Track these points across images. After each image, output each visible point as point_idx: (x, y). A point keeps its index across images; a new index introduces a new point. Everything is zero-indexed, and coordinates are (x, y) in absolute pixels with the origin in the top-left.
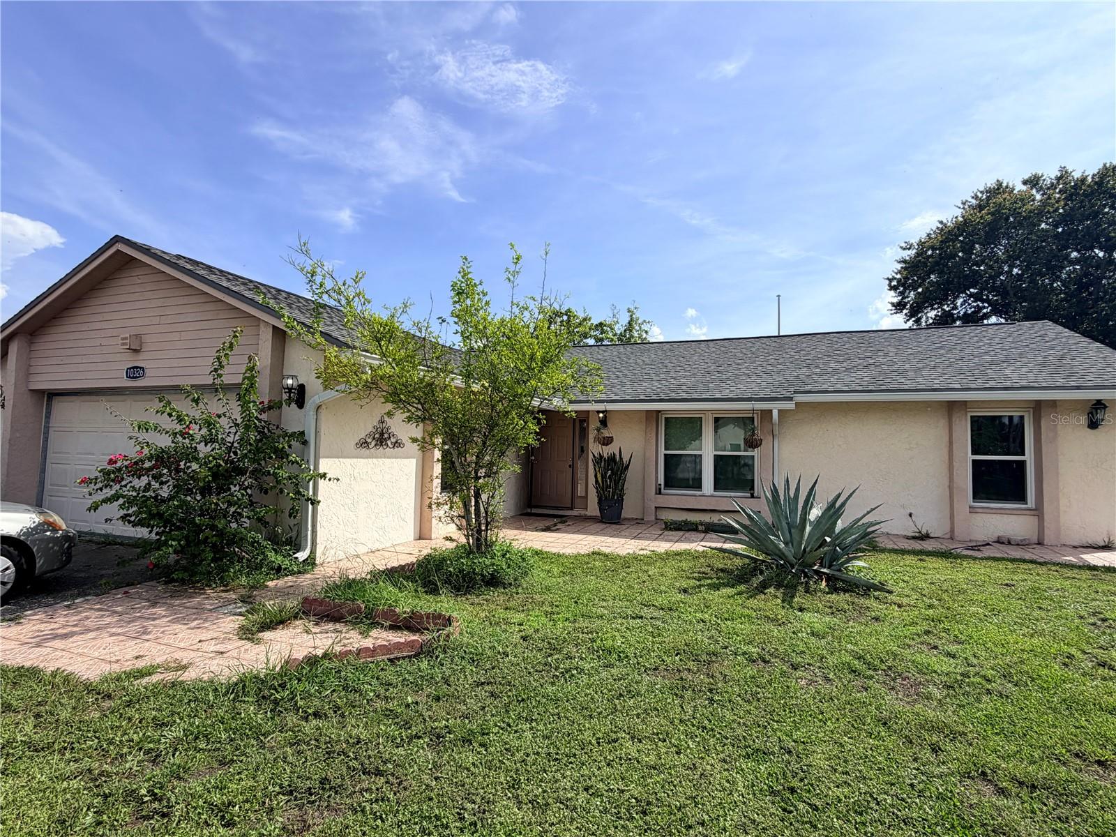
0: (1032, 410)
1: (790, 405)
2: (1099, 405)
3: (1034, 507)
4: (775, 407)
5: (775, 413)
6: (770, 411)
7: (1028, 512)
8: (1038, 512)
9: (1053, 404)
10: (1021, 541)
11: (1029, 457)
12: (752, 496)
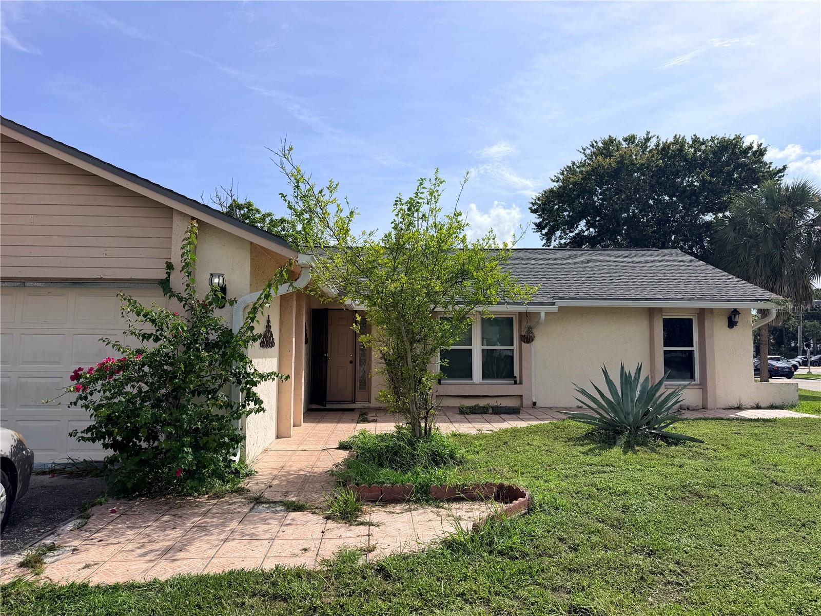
0: (697, 315)
1: (554, 309)
2: (735, 312)
3: (699, 382)
4: (543, 310)
5: (543, 315)
6: (539, 313)
7: (696, 387)
8: (703, 386)
9: (711, 311)
10: (696, 407)
11: (695, 348)
12: (515, 383)
